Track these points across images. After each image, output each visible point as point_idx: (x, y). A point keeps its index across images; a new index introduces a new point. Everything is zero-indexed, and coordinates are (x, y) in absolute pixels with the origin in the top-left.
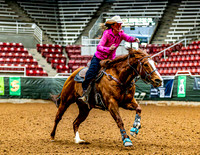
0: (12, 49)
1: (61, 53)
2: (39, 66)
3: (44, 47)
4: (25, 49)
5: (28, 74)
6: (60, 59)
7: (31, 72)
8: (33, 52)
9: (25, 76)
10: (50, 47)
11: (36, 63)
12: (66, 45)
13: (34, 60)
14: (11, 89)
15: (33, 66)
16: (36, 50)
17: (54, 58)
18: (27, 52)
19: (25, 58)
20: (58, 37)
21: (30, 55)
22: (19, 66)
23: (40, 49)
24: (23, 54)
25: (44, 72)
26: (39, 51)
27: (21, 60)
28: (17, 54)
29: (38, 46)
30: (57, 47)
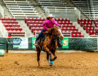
0: (63, 22)
1: (92, 24)
2: (79, 31)
3: (82, 20)
4: (71, 22)
5: (73, 36)
6: (91, 27)
7: (74, 35)
8: (75, 24)
9: (71, 37)
10: (85, 20)
11: (77, 30)
12: (94, 19)
13: (76, 28)
14: (63, 45)
15: (75, 31)
16: (77, 22)
17: (87, 27)
18: (72, 24)
19: (71, 27)
20: (90, 15)
21: (73, 25)
22: (68, 32)
23: (79, 22)
24: (70, 25)
25: (82, 35)
26: (79, 23)
27: (69, 28)
28: (66, 25)
29: (78, 20)
30: (89, 21)
